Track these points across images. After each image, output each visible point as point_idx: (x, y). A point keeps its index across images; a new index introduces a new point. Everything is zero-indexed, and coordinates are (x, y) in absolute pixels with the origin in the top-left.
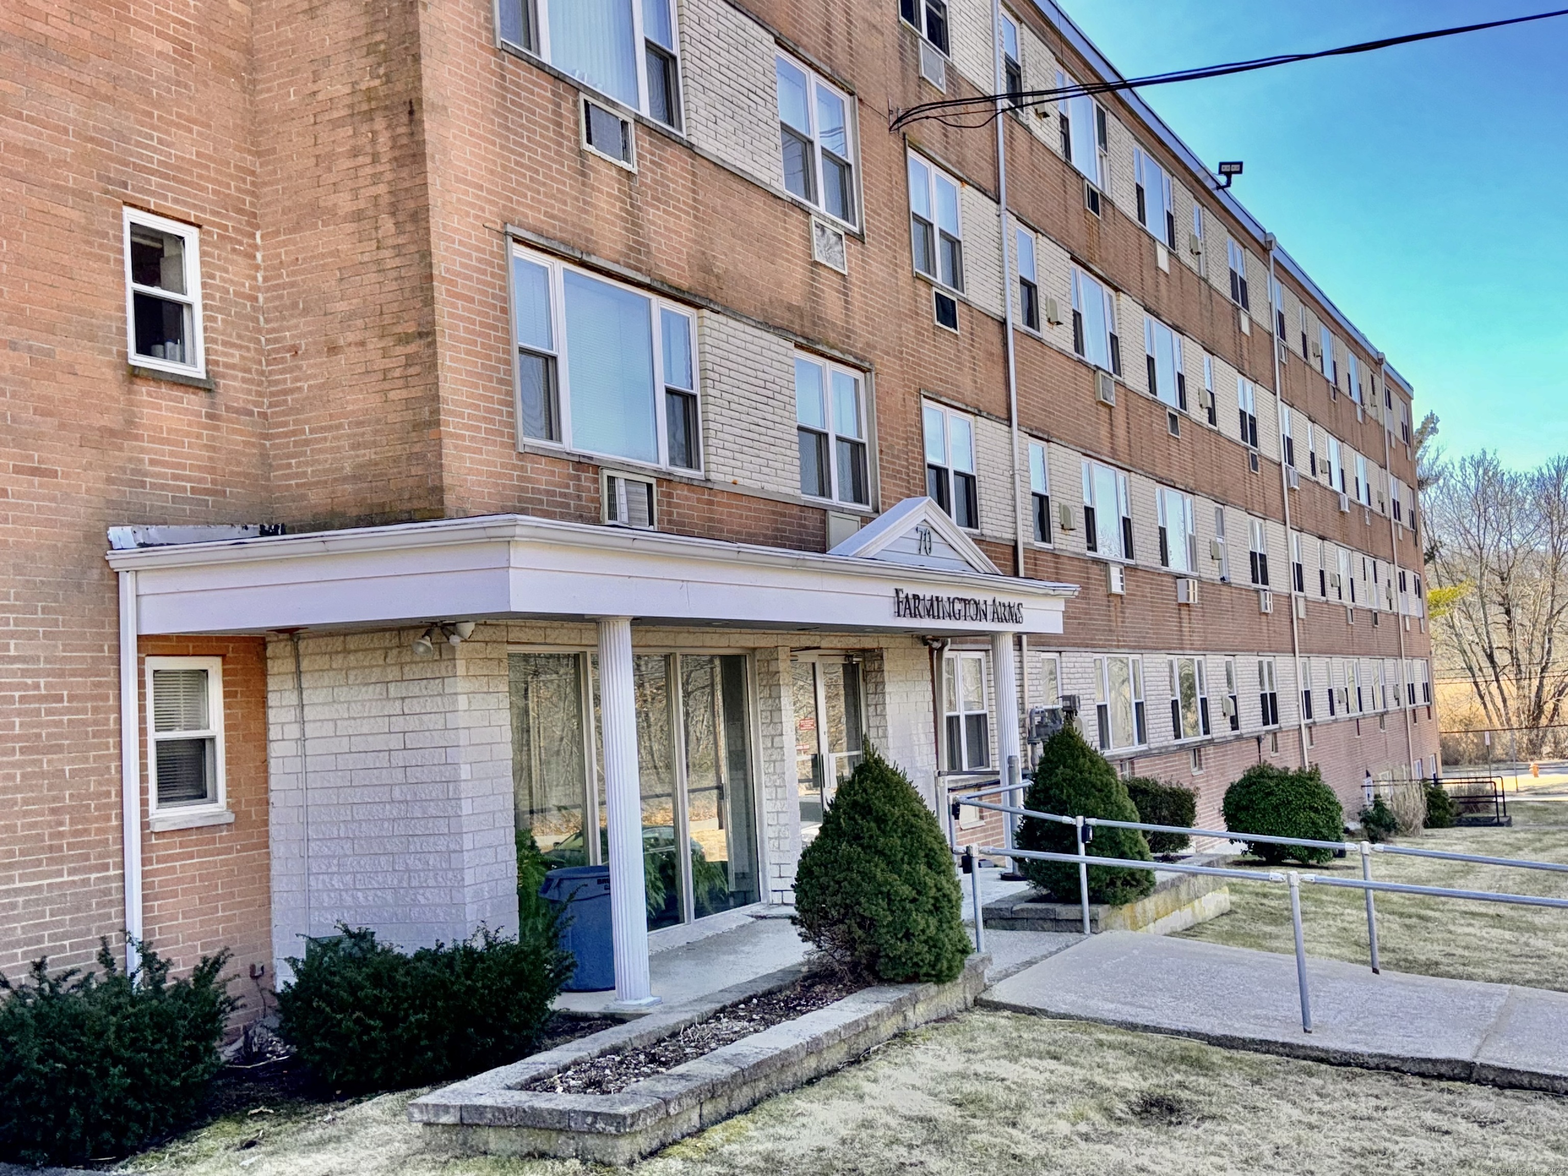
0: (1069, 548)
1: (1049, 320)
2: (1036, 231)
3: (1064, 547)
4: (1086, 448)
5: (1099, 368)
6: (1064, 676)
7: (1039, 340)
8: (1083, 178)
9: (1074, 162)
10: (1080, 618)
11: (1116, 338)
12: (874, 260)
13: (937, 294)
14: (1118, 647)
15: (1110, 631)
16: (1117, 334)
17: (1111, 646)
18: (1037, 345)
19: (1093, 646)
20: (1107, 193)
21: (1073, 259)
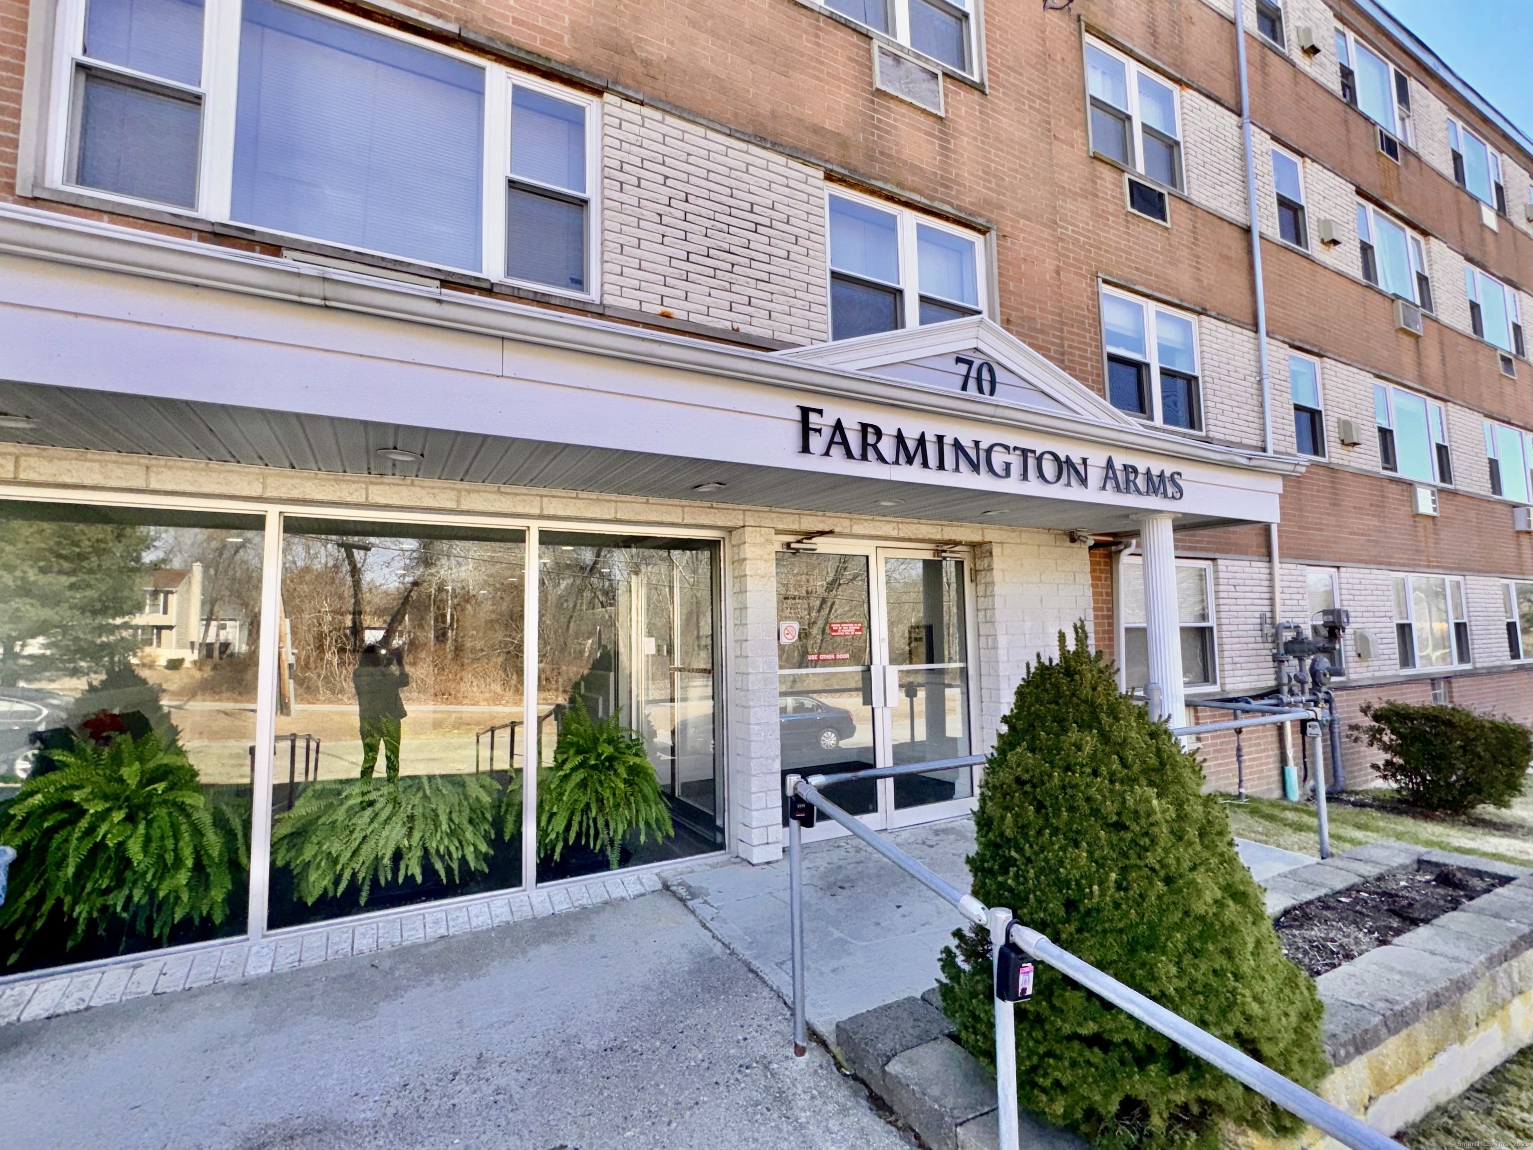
0: (1352, 464)
1: (1323, 241)
2: (1302, 155)
3: (1346, 463)
4: (1380, 370)
5: (1398, 297)
6: (1344, 592)
7: (1306, 257)
8: (1374, 124)
9: (1361, 106)
10: (1370, 535)
11: (1426, 279)
12: (1005, 116)
13: (1130, 180)
14: (1429, 567)
15: (1417, 551)
16: (1427, 274)
17: (1419, 565)
18: (1304, 262)
19: (1390, 564)
20: (1411, 144)
21: (1360, 192)
